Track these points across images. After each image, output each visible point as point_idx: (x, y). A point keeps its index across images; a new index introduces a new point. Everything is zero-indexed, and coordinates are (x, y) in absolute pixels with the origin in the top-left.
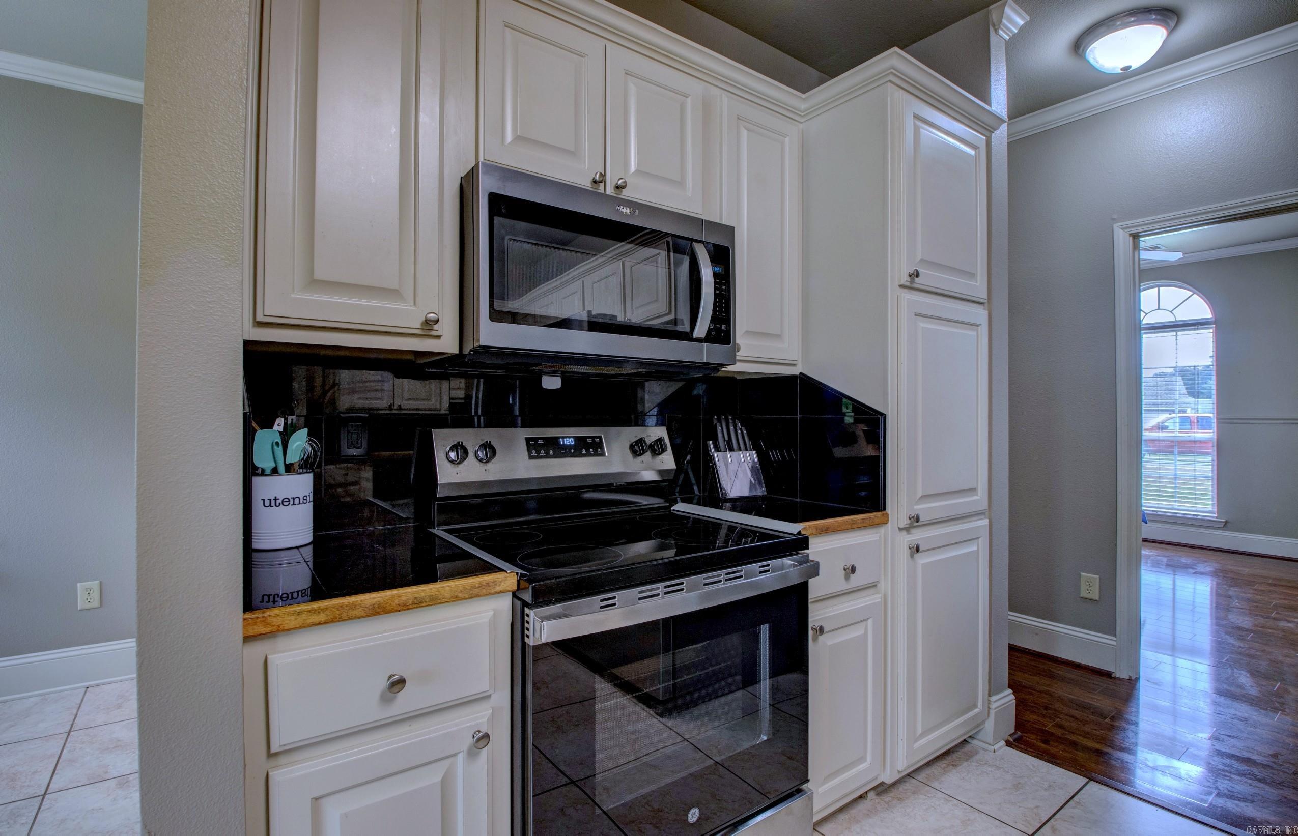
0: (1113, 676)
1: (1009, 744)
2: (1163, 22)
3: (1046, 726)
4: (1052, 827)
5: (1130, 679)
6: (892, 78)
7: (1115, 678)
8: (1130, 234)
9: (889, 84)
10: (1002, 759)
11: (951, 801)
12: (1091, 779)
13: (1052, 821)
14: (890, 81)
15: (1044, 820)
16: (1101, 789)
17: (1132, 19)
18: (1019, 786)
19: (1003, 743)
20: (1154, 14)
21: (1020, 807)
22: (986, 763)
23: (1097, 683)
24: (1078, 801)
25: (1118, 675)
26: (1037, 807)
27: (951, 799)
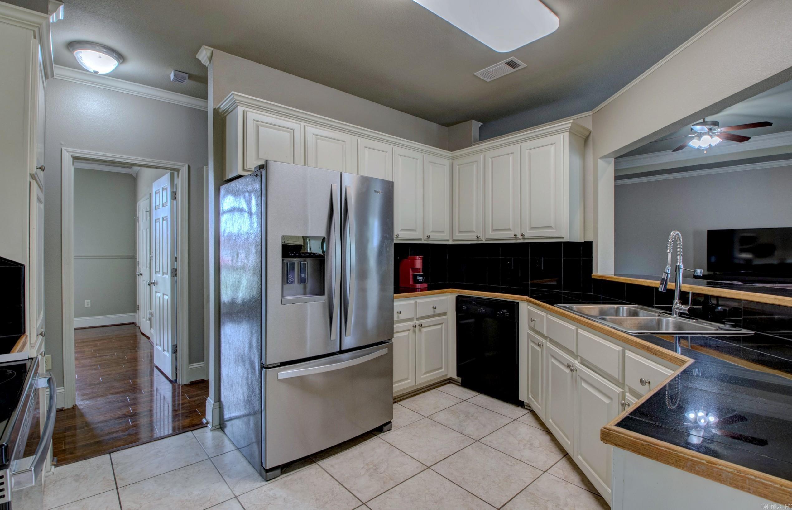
0: (64, 409)
1: (56, 466)
2: (118, 61)
3: (62, 448)
4: (120, 479)
5: (73, 407)
6: (36, 30)
7: (65, 410)
8: (72, 156)
9: (32, 32)
10: (61, 474)
11: (63, 507)
12: (110, 453)
13: (116, 477)
14: (34, 31)
15: (113, 479)
16: (118, 453)
17: (105, 50)
18: (85, 477)
19: (53, 467)
20: (115, 54)
21: (97, 483)
22: (56, 481)
23: (60, 416)
24: (116, 463)
25: (66, 408)
26: (104, 478)
27: (62, 507)
